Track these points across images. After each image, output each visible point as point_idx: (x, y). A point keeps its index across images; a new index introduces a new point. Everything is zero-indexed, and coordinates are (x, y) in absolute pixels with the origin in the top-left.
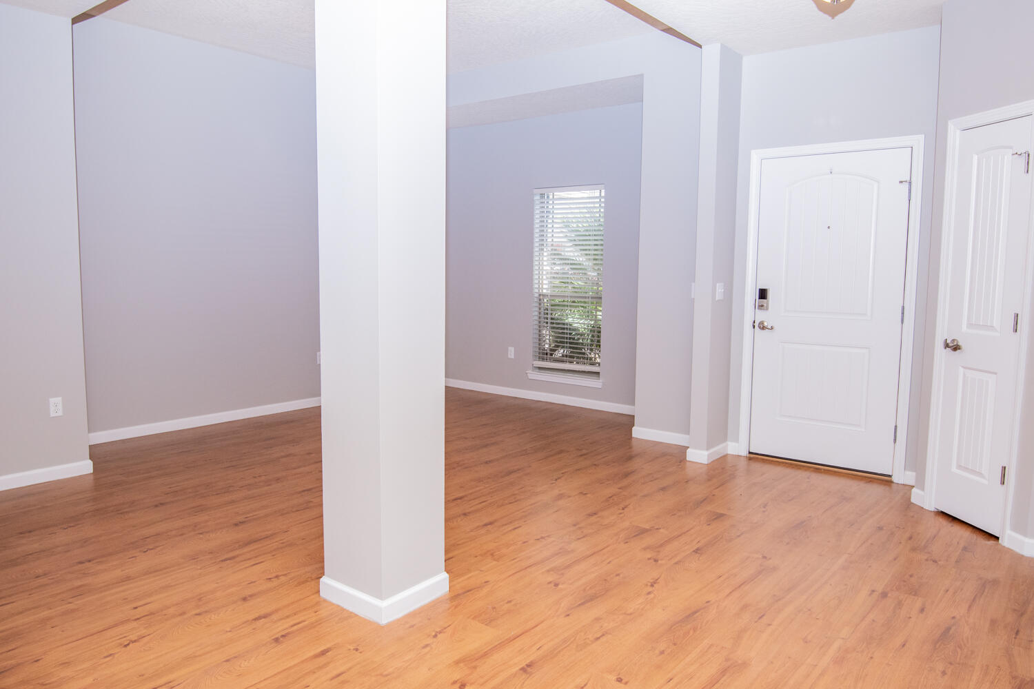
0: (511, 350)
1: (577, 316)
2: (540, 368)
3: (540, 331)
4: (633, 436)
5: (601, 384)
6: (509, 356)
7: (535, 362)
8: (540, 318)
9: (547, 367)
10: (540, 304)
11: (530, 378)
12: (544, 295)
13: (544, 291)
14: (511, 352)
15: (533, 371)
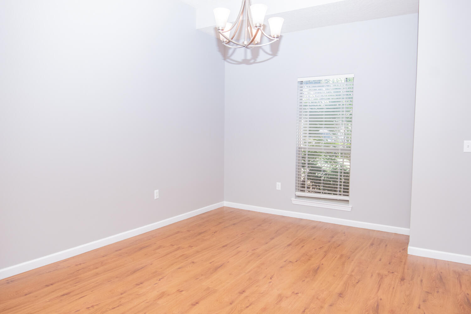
1: (323, 162)
6: (277, 189)
11: (293, 203)
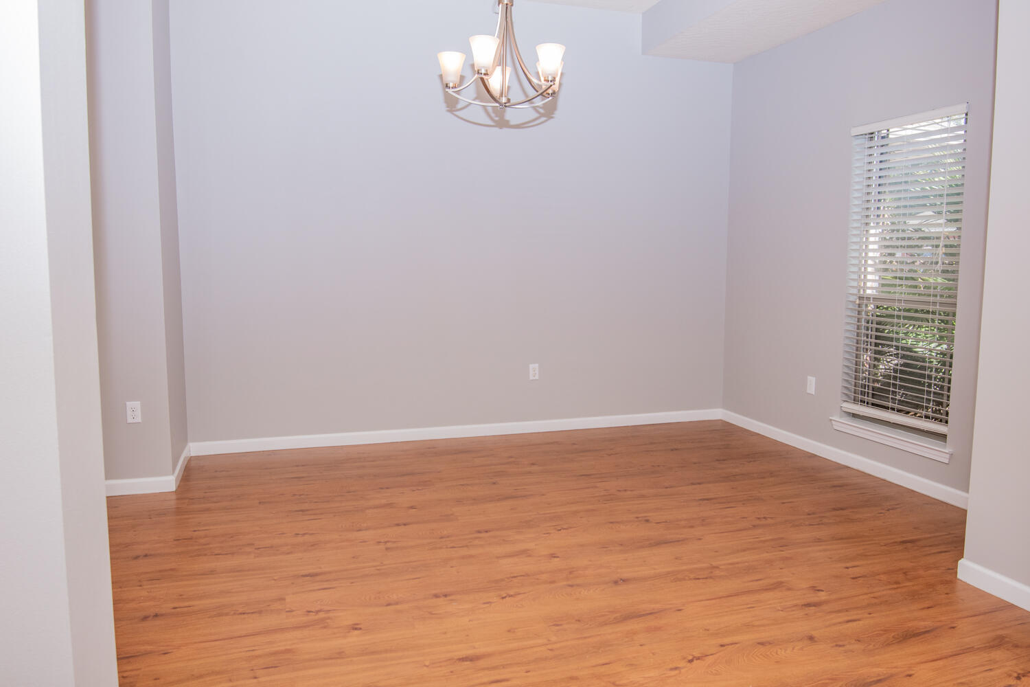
0: (812, 380)
2: (854, 416)
3: (857, 356)
4: (959, 576)
5: (948, 456)
7: (845, 405)
8: (858, 335)
9: (861, 414)
10: (859, 313)
12: (868, 299)
13: (869, 292)
14: (811, 384)
15: (841, 417)
